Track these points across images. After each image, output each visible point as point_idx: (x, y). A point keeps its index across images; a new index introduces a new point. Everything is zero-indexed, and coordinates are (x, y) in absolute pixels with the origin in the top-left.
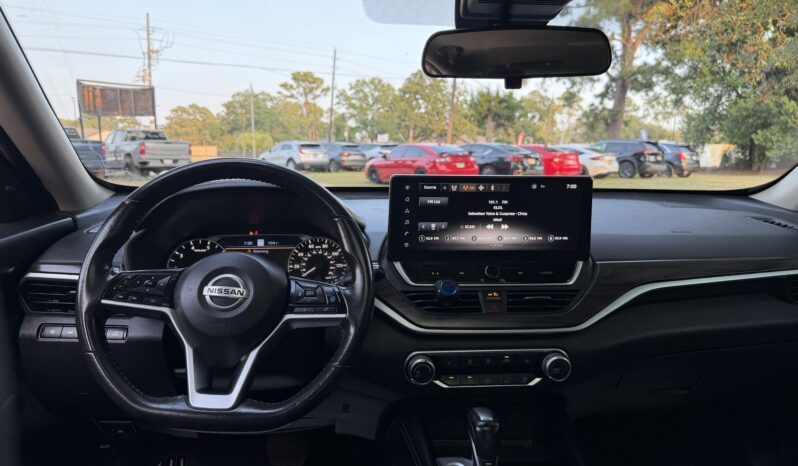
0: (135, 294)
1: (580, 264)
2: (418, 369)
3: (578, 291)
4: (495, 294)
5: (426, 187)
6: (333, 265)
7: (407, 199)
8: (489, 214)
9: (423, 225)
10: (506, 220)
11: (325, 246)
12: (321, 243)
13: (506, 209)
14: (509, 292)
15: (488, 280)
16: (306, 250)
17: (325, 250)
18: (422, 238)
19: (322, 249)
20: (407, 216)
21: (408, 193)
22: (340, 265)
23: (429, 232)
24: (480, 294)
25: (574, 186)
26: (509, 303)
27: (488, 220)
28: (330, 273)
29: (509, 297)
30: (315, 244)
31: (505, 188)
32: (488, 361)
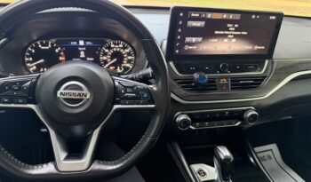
0: (6, 96)
1: (267, 62)
3: (265, 77)
4: (225, 80)
5: (193, 15)
6: (126, 57)
7: (181, 23)
8: (226, 32)
9: (188, 39)
10: (235, 36)
11: (121, 46)
12: (118, 44)
13: (237, 30)
14: (231, 78)
15: (221, 72)
16: (109, 48)
17: (121, 48)
18: (186, 47)
19: (119, 47)
20: (180, 34)
21: (181, 18)
22: (130, 58)
23: (190, 44)
24: (217, 80)
25: (274, 18)
26: (232, 85)
27: (225, 36)
28: (124, 62)
29: (232, 81)
30: (115, 44)
31: (238, 17)
32: (217, 115)
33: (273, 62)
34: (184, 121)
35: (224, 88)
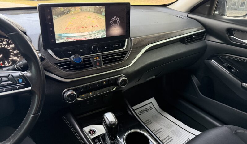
1: (127, 40)
2: (69, 97)
3: (127, 52)
4: (97, 58)
6: (11, 52)
11: (5, 43)
12: (2, 42)
14: (102, 56)
15: (94, 53)
17: (6, 45)
19: (4, 45)
22: (15, 52)
24: (91, 59)
26: (103, 61)
28: (11, 56)
29: (103, 58)
32: (98, 85)
33: (131, 40)
34: (70, 95)
35: (98, 64)
